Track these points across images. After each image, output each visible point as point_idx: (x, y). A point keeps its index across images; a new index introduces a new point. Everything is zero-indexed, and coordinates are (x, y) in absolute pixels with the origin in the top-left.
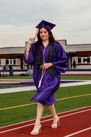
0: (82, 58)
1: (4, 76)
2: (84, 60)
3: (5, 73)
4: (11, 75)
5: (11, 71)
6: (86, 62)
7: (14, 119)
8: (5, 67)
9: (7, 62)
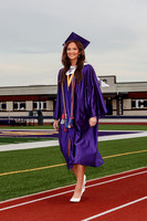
0: (137, 101)
1: (30, 124)
2: (140, 104)
3: (32, 121)
4: (40, 124)
5: (40, 117)
6: (142, 107)
7: (46, 184)
8: (31, 113)
9: (35, 106)
